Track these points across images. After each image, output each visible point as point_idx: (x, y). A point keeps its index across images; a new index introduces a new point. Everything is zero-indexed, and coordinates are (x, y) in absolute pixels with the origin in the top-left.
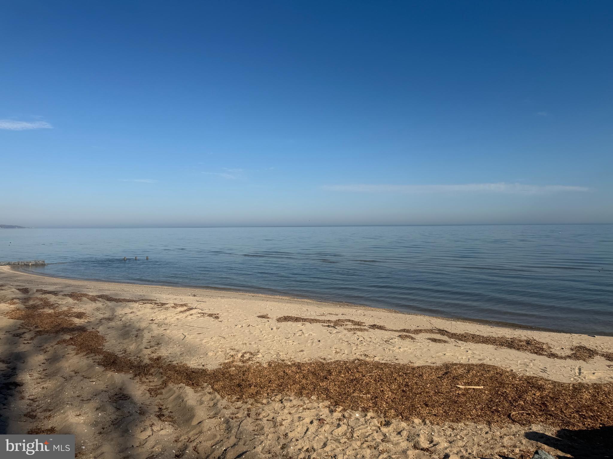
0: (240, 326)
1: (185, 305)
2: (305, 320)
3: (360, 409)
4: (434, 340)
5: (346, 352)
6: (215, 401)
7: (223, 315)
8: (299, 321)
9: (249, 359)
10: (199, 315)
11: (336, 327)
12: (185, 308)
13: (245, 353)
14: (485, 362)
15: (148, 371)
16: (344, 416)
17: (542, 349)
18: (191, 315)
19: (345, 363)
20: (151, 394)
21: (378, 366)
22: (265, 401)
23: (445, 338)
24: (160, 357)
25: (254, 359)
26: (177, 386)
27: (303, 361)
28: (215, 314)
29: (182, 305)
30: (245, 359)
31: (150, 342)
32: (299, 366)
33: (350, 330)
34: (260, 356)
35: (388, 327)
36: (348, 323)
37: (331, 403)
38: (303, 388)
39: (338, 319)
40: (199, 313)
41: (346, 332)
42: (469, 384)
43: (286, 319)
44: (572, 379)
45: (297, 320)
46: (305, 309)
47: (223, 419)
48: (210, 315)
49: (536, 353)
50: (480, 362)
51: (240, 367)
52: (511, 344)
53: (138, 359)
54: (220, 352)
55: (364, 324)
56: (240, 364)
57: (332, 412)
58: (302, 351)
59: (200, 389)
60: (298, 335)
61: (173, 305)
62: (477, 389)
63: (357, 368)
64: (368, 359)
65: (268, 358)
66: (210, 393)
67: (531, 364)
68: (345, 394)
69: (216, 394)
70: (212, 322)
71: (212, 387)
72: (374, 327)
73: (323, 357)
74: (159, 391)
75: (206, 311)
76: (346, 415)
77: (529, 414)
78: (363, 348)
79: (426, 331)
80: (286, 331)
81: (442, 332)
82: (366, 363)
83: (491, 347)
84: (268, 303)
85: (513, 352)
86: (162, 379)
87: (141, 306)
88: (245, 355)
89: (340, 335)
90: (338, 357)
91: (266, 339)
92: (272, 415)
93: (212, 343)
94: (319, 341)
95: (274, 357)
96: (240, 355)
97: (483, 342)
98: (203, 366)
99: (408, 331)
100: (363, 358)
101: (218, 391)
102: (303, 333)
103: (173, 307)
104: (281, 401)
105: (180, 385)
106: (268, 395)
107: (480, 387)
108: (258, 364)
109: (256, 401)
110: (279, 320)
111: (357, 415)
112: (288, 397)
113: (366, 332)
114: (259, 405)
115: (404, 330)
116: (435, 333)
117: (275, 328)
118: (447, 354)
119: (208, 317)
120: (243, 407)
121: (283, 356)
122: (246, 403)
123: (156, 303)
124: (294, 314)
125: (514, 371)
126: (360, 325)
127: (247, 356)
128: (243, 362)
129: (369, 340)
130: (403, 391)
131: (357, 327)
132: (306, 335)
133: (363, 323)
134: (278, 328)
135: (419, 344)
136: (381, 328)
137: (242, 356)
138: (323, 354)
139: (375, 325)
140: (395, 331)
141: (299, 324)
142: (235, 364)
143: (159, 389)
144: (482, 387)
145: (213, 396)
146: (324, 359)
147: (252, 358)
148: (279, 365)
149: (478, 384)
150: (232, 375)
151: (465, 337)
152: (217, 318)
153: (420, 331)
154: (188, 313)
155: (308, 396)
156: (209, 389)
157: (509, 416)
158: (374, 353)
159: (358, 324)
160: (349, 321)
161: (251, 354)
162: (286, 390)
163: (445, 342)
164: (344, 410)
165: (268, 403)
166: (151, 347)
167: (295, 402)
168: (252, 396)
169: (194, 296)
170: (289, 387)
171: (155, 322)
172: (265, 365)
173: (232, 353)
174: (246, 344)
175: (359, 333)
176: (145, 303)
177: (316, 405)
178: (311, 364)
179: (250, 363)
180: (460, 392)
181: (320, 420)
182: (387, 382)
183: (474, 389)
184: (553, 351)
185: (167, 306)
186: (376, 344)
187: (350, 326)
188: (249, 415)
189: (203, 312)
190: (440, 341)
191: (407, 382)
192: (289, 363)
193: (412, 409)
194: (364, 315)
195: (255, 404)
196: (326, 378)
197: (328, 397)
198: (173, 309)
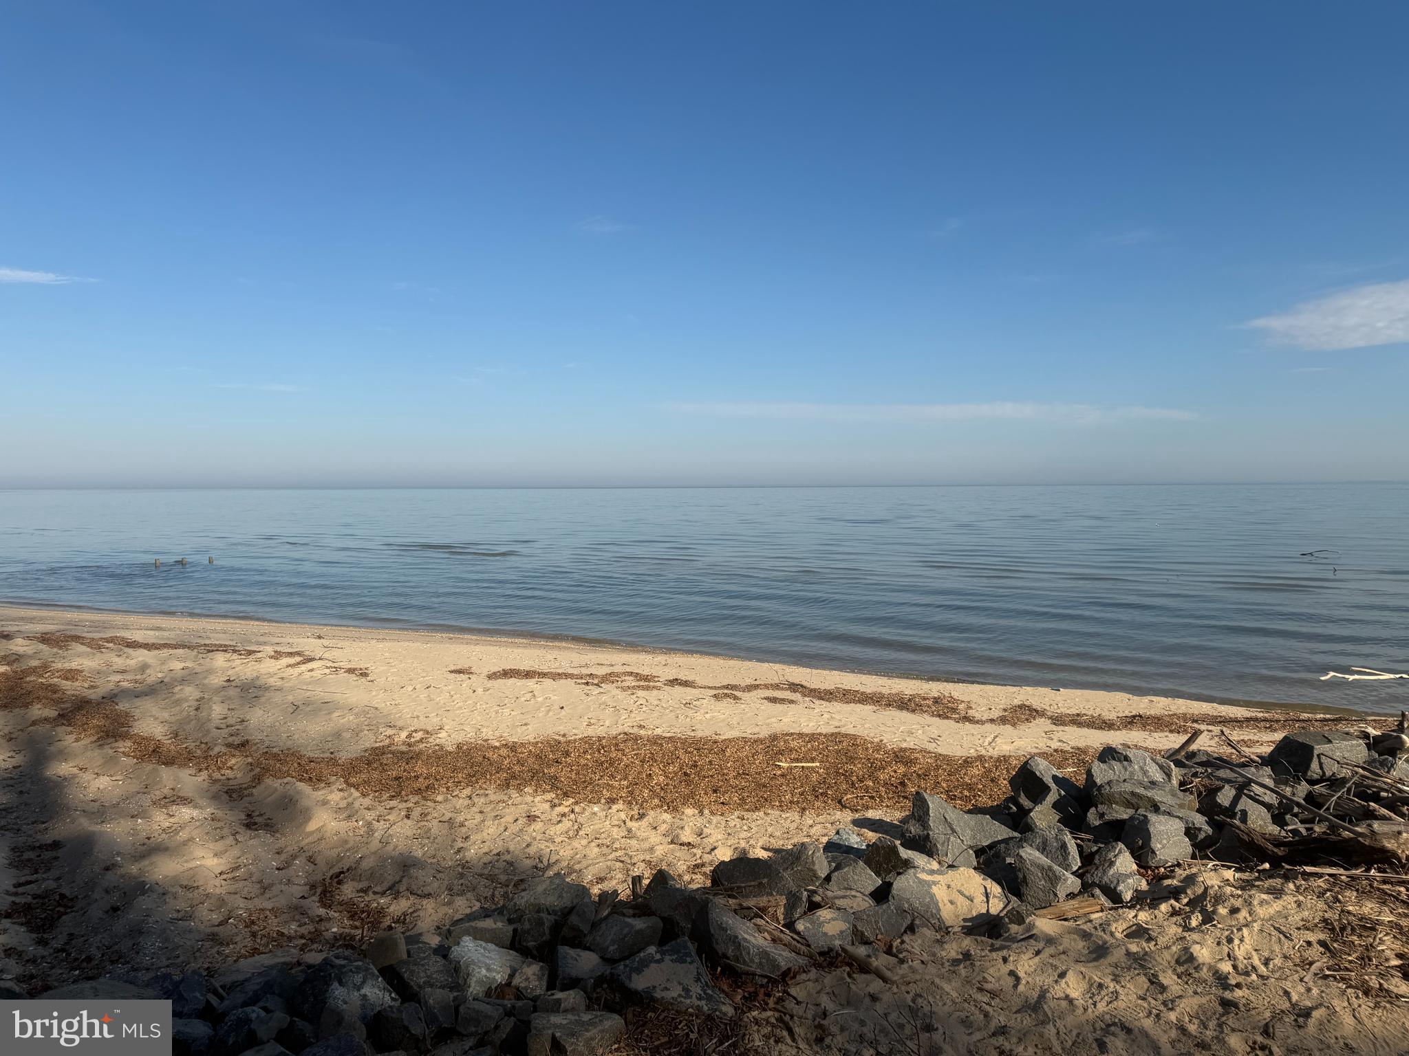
0: (410, 688)
1: (298, 654)
2: (543, 675)
3: (603, 801)
4: (773, 700)
5: (607, 723)
6: (350, 800)
7: (376, 669)
8: (532, 677)
9: (421, 741)
10: (327, 671)
11: (602, 685)
12: (298, 659)
13: (416, 731)
14: (843, 730)
15: (224, 764)
16: (573, 811)
17: (954, 710)
18: (311, 670)
19: (600, 739)
20: (230, 796)
21: (655, 741)
22: (440, 798)
23: (797, 696)
24: (247, 741)
25: (431, 740)
26: (279, 781)
27: (524, 739)
28: (361, 669)
29: (291, 653)
30: (412, 740)
31: (225, 718)
32: (513, 748)
33: (624, 689)
34: (443, 734)
35: (700, 681)
36: (627, 678)
37: (557, 795)
38: (514, 777)
39: (609, 672)
40: (327, 668)
41: (618, 692)
42: (798, 760)
43: (507, 674)
44: (972, 751)
45: (528, 675)
46: (551, 658)
47: (361, 823)
48: (351, 671)
49: (939, 716)
50: (837, 730)
51: (403, 753)
52: (904, 704)
53: (203, 746)
54: (366, 732)
55: (656, 679)
56: (404, 748)
57: (553, 806)
58: (526, 724)
59: (323, 785)
60: (523, 699)
61: (273, 653)
62: (808, 768)
63: (617, 745)
64: (642, 732)
65: (460, 738)
66: (341, 790)
67: (920, 732)
68: (584, 782)
69: (353, 790)
70: (354, 683)
71: (346, 782)
72: (674, 682)
73: (562, 733)
74: (246, 792)
75: (342, 664)
76: (577, 809)
77: (872, 797)
78: (638, 718)
79: (766, 687)
80: (501, 695)
81: (794, 687)
82: (636, 738)
83: (868, 708)
84: (478, 648)
85: (905, 715)
86: (253, 773)
87: (204, 656)
88: (414, 734)
89: (604, 698)
90: (590, 732)
91: (460, 708)
92: (448, 815)
93: (351, 718)
94: (562, 708)
95: (469, 736)
96: (404, 735)
97: (860, 702)
98: (332, 753)
99: (734, 687)
100: (635, 730)
101: (356, 787)
102: (534, 696)
103: (271, 657)
104: (470, 797)
105: (285, 780)
106: (448, 790)
107: (814, 765)
108: (437, 748)
109: (425, 799)
110: (491, 677)
111: (596, 809)
112: (482, 791)
113: (655, 692)
114: (429, 803)
115: (726, 687)
116: (782, 689)
117: (480, 691)
118: (785, 720)
119: (346, 674)
120: (399, 807)
121: (487, 733)
122: (406, 801)
123: (234, 651)
124: (525, 666)
125: (885, 741)
126: (649, 681)
127: (418, 736)
128: (409, 745)
129: (656, 703)
130: (686, 774)
131: (642, 683)
132: (540, 699)
133: (655, 677)
134: (486, 690)
135: (743, 706)
136: (686, 684)
137: (409, 736)
138: (562, 729)
139: (677, 679)
140: (709, 688)
141: (531, 683)
142: (393, 748)
143: (245, 789)
144: (818, 764)
145: (346, 794)
146: (564, 735)
147: (426, 738)
148: (477, 748)
149: (813, 760)
150: (386, 765)
151: (831, 694)
152: (364, 675)
153: (756, 687)
154: (303, 667)
155: (519, 789)
156: (341, 784)
157: (840, 802)
158: (657, 722)
159: (646, 678)
160: (631, 674)
161: (428, 732)
162: (481, 782)
163: (792, 702)
164: (576, 803)
165: (446, 800)
166: (227, 726)
167: (492, 797)
168: (419, 791)
169: (320, 637)
170: (488, 777)
171: (233, 684)
172: (450, 749)
173: (390, 732)
174: (418, 717)
175: (640, 693)
176: (212, 651)
177: (529, 799)
178: (537, 743)
179: (422, 746)
180: (779, 772)
181: (529, 817)
182: (661, 762)
183: (803, 767)
184: (971, 713)
185: (259, 655)
186: (665, 709)
187: (630, 681)
188: (408, 817)
189: (333, 665)
190: (782, 701)
191: (695, 761)
192: (497, 744)
193: (690, 798)
194: (665, 665)
195: (423, 802)
196: (557, 762)
197: (554, 787)
198: (273, 660)
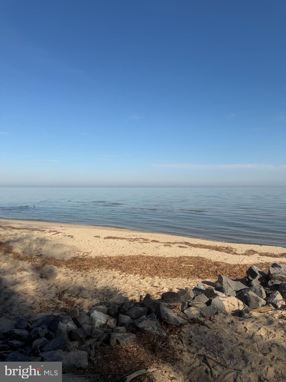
0: (84, 241)
1: (56, 231)
2: (118, 238)
3: (133, 273)
4: (181, 247)
5: (135, 252)
6: (67, 271)
7: (75, 236)
8: (115, 239)
9: (86, 255)
10: (63, 236)
11: (134, 241)
12: (56, 233)
13: (85, 253)
14: (200, 256)
15: (36, 260)
16: (125, 276)
17: (232, 251)
18: (59, 236)
19: (133, 256)
20: (37, 269)
21: (148, 257)
22: (90, 271)
23: (187, 246)
24: (42, 254)
25: (89, 255)
26: (49, 265)
27: (113, 256)
28: (71, 236)
29: (54, 231)
30: (84, 255)
31: (36, 248)
32: (110, 258)
33: (140, 243)
34: (92, 254)
35: (160, 241)
36: (141, 240)
37: (121, 271)
38: (110, 266)
39: (136, 238)
40: (63, 235)
41: (138, 243)
42: (187, 264)
43: (109, 238)
44: (236, 263)
45: (114, 238)
46: (121, 234)
47: (70, 277)
48: (69, 236)
49: (227, 253)
50: (198, 256)
51: (81, 258)
52: (217, 249)
53: (30, 255)
54: (72, 253)
55: (149, 240)
56: (82, 257)
57: (120, 274)
58: (113, 252)
59: (60, 267)
60: (113, 245)
61: (49, 231)
62: (190, 266)
63: (137, 258)
64: (144, 255)
65: (96, 255)
66: (65, 268)
67: (222, 257)
68: (129, 268)
69: (68, 268)
70: (69, 239)
71: (66, 266)
72: (153, 241)
73: (123, 254)
74: (41, 268)
75: (67, 234)
76: (126, 275)
77: (208, 275)
78: (143, 251)
79: (179, 243)
80: (107, 243)
81: (186, 243)
82: (143, 256)
83: (207, 250)
84: (102, 230)
85: (217, 252)
86: (43, 263)
87: (31, 231)
88: (84, 253)
89: (134, 245)
90: (130, 254)
91: (96, 247)
92: (92, 276)
93: (68, 249)
94: (123, 247)
95: (99, 254)
96: (82, 254)
97: (205, 248)
98: (63, 258)
99: (169, 243)
100: (142, 254)
101: (69, 267)
102: (116, 244)
103: (49, 232)
104: (98, 271)
105: (51, 265)
106: (93, 269)
107: (192, 265)
108: (90, 257)
109: (87, 271)
110: (105, 238)
111: (131, 276)
112: (102, 270)
113: (148, 244)
114: (88, 273)
115: (168, 243)
116: (183, 244)
117: (102, 242)
118: (184, 253)
119: (68, 237)
120: (80, 273)
121: (103, 254)
122: (82, 272)
123: (39, 230)
124: (114, 235)
125: (212, 259)
126: (147, 240)
127: (85, 254)
128: (83, 256)
129: (148, 247)
130: (156, 267)
131: (145, 241)
132: (117, 245)
133: (148, 239)
134: (103, 242)
135: (172, 248)
136: (156, 242)
137: (83, 254)
138: (123, 253)
139: (154, 240)
140: (163, 243)
141: (115, 240)
142: (79, 257)
143: (41, 267)
144: (193, 265)
145: (66, 269)
146: (124, 255)
147: (88, 255)
148: (101, 258)
149: (191, 264)
150: (77, 262)
151: (197, 245)
152: (72, 237)
153: (176, 243)
154: (57, 235)
155: (111, 269)
156: (65, 267)
157: (198, 276)
158: (149, 252)
159: (146, 240)
160: (142, 238)
161: (88, 253)
162: (101, 267)
163: (186, 247)
164: (126, 274)
165: (92, 272)
166: (37, 250)
167: (104, 271)
168: (85, 269)
169: (61, 227)
170: (103, 266)
171: (39, 239)
172: (94, 258)
173: (78, 253)
174: (86, 249)
175: (144, 244)
176: (34, 230)
177: (114, 272)
178: (116, 257)
179: (86, 257)
180: (182, 267)
181: (114, 277)
182: (149, 263)
183: (188, 266)
184: (236, 252)
185: (46, 231)
186: (151, 248)
187: (141, 241)
188: (82, 276)
189: (65, 234)
190: (183, 247)
191: (159, 263)
192: (106, 257)
193: (157, 274)
194: (151, 236)
195: (86, 272)
196: (121, 262)
197: (120, 269)
198: (49, 233)
